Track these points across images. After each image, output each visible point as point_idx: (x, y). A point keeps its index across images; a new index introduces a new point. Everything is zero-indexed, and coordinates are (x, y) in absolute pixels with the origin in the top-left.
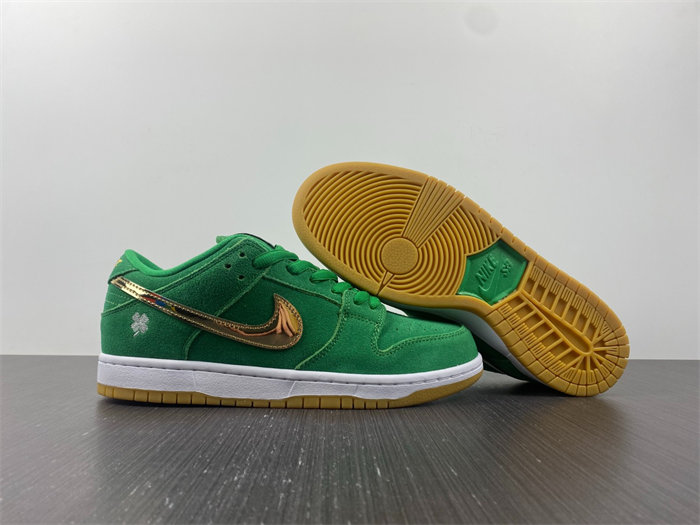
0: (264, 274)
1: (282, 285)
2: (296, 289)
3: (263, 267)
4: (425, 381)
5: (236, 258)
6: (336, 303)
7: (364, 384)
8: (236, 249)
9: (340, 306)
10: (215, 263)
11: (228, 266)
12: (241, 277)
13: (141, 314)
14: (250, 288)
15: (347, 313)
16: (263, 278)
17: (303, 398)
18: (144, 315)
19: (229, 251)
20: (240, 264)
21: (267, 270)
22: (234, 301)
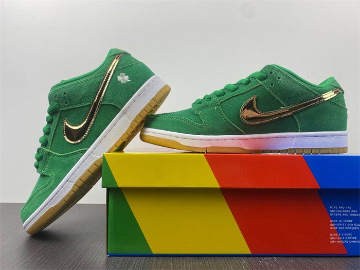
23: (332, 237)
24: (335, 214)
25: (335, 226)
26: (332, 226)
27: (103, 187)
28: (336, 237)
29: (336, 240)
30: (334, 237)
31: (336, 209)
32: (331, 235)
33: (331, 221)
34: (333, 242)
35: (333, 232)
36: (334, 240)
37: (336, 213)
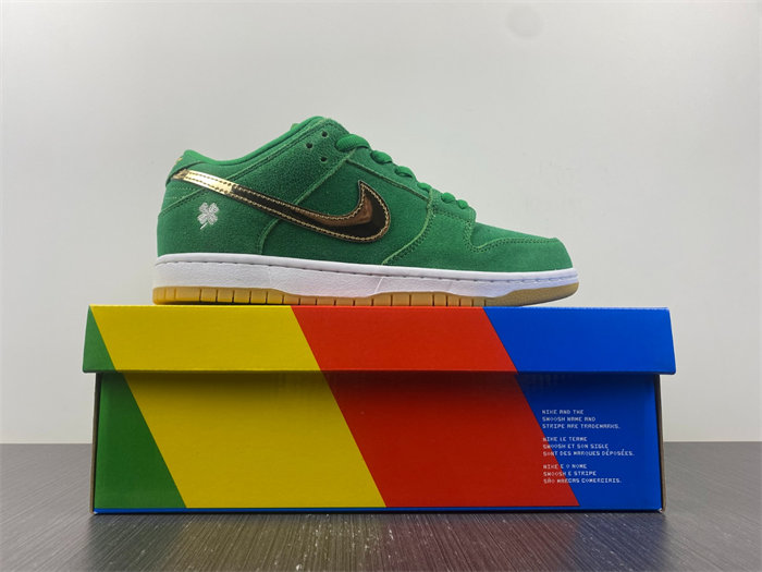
0: (348, 157)
1: (368, 171)
2: (382, 178)
3: (346, 150)
4: (523, 281)
5: (317, 138)
6: (423, 198)
7: (458, 279)
8: (318, 128)
9: (428, 201)
10: (295, 142)
11: (309, 146)
12: (324, 160)
13: (209, 204)
14: (333, 171)
15: (436, 209)
16: (347, 162)
17: (392, 295)
18: (214, 206)
19: (311, 130)
20: (321, 145)
21: (352, 153)
22: (315, 187)
23: (547, 470)
24: (551, 426)
25: (553, 450)
26: (547, 450)
27: (85, 371)
28: (555, 471)
29: (556, 478)
30: (551, 471)
31: (553, 416)
32: (545, 467)
33: (544, 439)
34: (549, 481)
35: (549, 460)
36: (551, 477)
37: (553, 422)
